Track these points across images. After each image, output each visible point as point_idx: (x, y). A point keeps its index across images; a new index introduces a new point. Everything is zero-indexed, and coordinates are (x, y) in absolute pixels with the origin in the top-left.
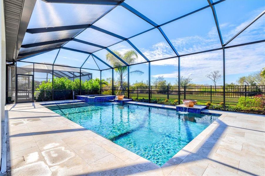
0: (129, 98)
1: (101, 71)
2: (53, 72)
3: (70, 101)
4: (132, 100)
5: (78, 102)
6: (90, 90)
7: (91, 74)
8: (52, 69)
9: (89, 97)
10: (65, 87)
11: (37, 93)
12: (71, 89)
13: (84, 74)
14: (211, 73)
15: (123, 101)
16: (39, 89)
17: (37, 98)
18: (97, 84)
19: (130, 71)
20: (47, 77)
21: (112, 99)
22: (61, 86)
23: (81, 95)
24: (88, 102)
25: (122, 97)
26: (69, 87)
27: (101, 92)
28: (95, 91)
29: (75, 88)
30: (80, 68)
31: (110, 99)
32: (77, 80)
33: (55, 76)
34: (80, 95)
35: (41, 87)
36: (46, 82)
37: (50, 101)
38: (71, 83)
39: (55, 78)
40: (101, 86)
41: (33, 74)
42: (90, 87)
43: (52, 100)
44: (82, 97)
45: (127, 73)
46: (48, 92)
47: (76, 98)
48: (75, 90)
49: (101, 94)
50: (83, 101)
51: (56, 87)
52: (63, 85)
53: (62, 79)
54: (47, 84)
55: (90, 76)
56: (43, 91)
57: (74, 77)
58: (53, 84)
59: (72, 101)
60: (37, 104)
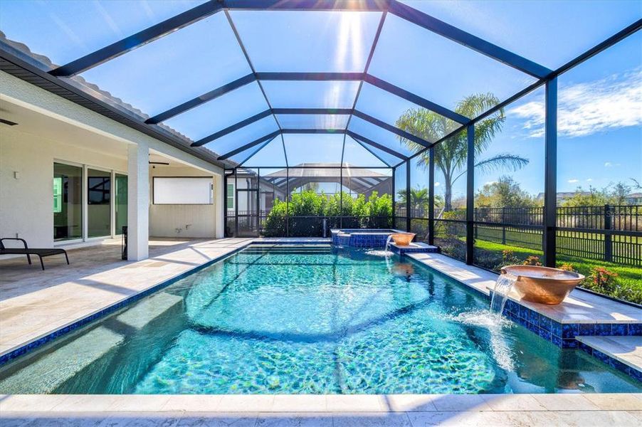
1: (394, 168)
4: (438, 251)
19: (477, 159)
27: (393, 222)
28: (381, 220)
45: (465, 167)
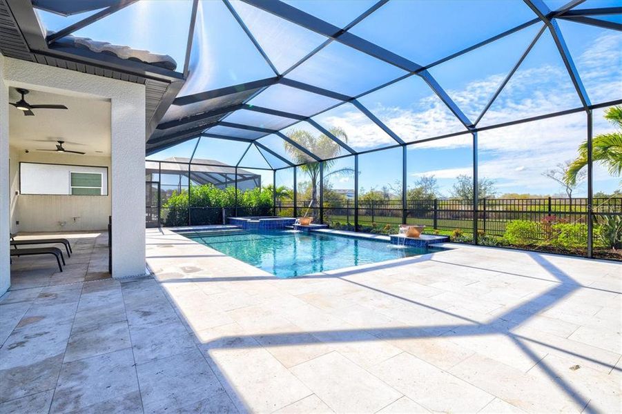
0: (322, 223)
1: (275, 170)
2: (189, 174)
3: (218, 227)
4: (328, 227)
5: (231, 228)
6: (255, 207)
7: (259, 177)
8: (188, 170)
9: (249, 220)
10: (210, 203)
11: (165, 213)
12: (220, 205)
13: (247, 176)
14: (558, 166)
15: (309, 228)
16: (167, 206)
17: (165, 221)
18: (269, 195)
20: (180, 182)
21: (291, 225)
22: (203, 200)
23: (238, 216)
24: (247, 229)
25: (308, 221)
26: (216, 202)
27: (274, 211)
28: (264, 209)
29: (226, 205)
30: (236, 167)
31: (288, 224)
32: (231, 189)
33: (194, 179)
34: (235, 217)
35: (170, 201)
36: (179, 193)
37: (185, 226)
38: (220, 196)
39: (193, 183)
40: (274, 200)
41: (158, 181)
42: (254, 203)
43: (188, 225)
44: (238, 220)
46: (183, 211)
47: (228, 222)
48: (227, 207)
49: (275, 215)
50: (239, 228)
51: (194, 202)
52: (206, 199)
53: (206, 188)
54: (181, 196)
55: (257, 180)
56: (173, 209)
57: (226, 183)
58: (189, 196)
59: (221, 227)
60: (166, 230)
